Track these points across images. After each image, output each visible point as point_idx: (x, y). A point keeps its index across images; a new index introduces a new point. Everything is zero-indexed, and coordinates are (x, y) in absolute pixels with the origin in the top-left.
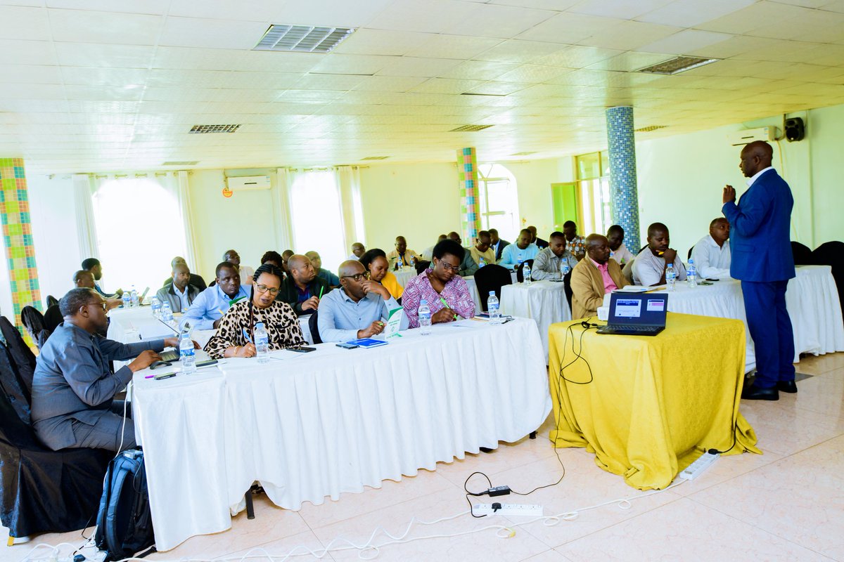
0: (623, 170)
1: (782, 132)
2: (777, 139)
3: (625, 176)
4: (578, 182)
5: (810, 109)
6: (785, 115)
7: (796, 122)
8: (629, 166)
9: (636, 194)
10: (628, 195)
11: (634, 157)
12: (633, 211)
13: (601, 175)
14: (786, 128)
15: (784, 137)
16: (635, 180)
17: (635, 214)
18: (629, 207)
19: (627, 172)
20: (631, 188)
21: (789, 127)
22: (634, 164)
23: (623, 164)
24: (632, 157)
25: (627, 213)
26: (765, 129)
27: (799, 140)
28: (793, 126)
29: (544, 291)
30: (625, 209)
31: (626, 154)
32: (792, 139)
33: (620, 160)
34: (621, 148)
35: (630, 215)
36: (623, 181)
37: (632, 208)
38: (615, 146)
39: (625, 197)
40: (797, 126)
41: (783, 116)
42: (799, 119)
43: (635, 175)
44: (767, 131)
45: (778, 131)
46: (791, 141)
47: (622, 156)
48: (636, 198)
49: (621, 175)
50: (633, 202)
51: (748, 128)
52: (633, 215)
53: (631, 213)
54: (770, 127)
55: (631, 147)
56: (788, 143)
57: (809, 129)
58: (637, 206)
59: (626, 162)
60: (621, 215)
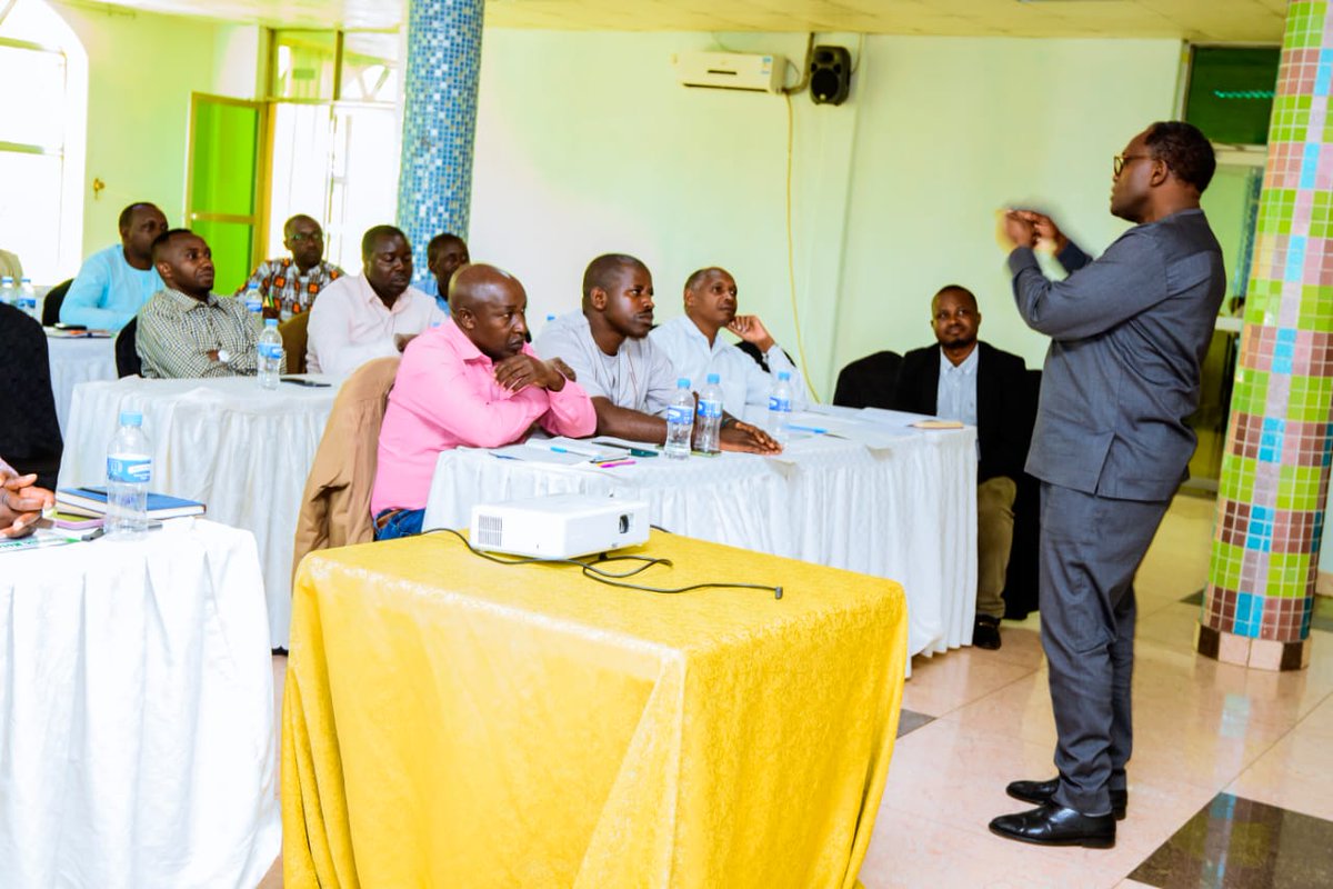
0: (444, 85)
1: (799, 74)
2: (786, 91)
3: (449, 105)
4: (268, 104)
5: (868, 33)
6: (813, 35)
7: (837, 58)
8: (461, 77)
9: (471, 160)
10: (447, 157)
11: (478, 55)
12: (455, 205)
13: (336, 97)
14: (814, 67)
15: (802, 88)
16: (473, 119)
17: (461, 217)
18: (448, 193)
19: (455, 93)
20: (458, 141)
21: (820, 66)
22: (474, 74)
23: (445, 67)
24: (472, 55)
25: (441, 209)
26: (766, 61)
27: (837, 103)
28: (830, 67)
29: (225, 417)
30: (437, 198)
31: (459, 40)
32: (823, 97)
33: (440, 55)
34: (448, 20)
35: (446, 216)
36: (442, 115)
37: (454, 198)
38: (431, 12)
39: (439, 162)
40: (837, 68)
41: (807, 37)
42: (843, 52)
43: (474, 107)
44: (770, 65)
45: (792, 71)
46: (818, 101)
47: (447, 44)
48: (469, 172)
49: (437, 97)
50: (458, 183)
51: (725, 49)
52: (456, 218)
53: (452, 213)
54: (776, 57)
55: (474, 26)
56: (813, 105)
57: (860, 81)
58: (468, 195)
59: (457, 64)
60: (422, 213)
